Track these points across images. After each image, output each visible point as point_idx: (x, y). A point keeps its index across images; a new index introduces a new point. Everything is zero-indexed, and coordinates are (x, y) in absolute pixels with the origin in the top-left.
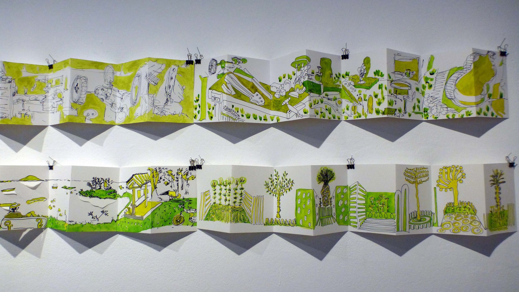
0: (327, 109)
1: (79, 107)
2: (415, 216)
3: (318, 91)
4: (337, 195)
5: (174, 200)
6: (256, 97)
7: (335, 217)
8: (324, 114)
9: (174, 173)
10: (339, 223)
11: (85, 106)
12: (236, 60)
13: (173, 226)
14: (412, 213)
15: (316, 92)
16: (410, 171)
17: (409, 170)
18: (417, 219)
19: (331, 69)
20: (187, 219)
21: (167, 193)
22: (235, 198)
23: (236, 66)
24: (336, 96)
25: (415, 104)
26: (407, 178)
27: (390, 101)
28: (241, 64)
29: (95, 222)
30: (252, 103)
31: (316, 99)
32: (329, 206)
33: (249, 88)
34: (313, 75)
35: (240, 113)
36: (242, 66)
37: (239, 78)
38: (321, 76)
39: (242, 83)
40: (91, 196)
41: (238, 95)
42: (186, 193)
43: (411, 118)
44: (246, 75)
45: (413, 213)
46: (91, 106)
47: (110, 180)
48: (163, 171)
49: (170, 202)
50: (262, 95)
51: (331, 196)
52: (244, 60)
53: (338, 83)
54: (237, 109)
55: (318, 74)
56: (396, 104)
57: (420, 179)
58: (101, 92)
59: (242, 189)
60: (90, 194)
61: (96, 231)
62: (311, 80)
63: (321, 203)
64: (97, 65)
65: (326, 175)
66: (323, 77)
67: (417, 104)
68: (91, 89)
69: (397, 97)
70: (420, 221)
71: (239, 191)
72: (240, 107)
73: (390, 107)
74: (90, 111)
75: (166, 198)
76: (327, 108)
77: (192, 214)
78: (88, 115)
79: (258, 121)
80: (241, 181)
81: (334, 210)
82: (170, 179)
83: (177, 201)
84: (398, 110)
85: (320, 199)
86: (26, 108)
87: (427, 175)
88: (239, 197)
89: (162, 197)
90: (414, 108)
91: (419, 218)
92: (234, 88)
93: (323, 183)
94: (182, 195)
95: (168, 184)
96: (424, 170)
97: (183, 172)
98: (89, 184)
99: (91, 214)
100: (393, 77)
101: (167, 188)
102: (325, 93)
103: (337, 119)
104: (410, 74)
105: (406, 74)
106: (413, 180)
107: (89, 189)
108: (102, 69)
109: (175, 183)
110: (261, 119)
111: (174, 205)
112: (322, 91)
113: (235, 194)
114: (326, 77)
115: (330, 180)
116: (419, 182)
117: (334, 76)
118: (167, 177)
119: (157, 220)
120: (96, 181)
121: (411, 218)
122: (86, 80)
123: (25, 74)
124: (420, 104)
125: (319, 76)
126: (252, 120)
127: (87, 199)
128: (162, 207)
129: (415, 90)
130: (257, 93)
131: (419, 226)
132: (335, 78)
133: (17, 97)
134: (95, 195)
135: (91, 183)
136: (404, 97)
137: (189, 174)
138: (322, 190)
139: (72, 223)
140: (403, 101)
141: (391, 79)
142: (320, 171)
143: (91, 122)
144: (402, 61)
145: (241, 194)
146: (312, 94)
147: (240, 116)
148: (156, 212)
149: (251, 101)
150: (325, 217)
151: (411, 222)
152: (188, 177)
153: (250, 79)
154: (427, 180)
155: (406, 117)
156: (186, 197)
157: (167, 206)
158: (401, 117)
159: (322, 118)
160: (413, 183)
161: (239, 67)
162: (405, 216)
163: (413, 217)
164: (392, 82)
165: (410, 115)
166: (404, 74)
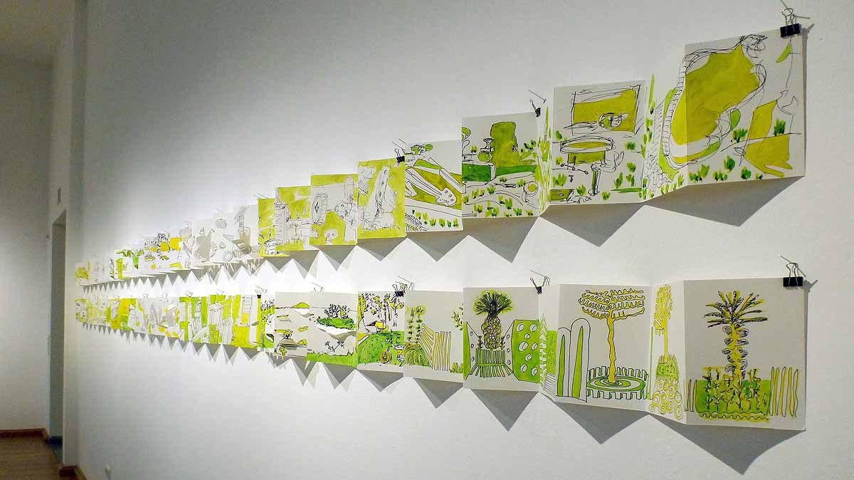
0: (501, 203)
1: (318, 227)
2: (604, 375)
3: (484, 176)
4: (515, 334)
5: (381, 332)
6: (445, 196)
7: (511, 367)
8: (494, 211)
9: (382, 299)
10: (518, 377)
11: (326, 227)
12: (418, 148)
13: (380, 363)
14: (595, 370)
15: (480, 178)
16: (595, 296)
17: (591, 295)
18: (607, 381)
19: (514, 138)
20: (394, 357)
21: (374, 324)
22: (411, 333)
23: (417, 157)
24: (523, 179)
25: (621, 174)
26: (586, 308)
27: (557, 178)
28: (425, 154)
29: (332, 353)
30: (439, 204)
31: (478, 190)
32: (499, 349)
33: (436, 183)
34: (474, 153)
35: (422, 220)
36: (426, 155)
37: (422, 173)
38: (492, 153)
39: (426, 178)
40: (328, 325)
41: (421, 196)
42: (395, 324)
43: (608, 202)
44: (432, 166)
45: (597, 370)
46: (331, 225)
47: (347, 308)
48: (370, 297)
49: (378, 335)
50: (454, 191)
51: (502, 335)
52: (429, 147)
53: (531, 157)
54: (419, 214)
55: (485, 150)
56: (571, 181)
57: (621, 311)
58: (340, 208)
59: (420, 321)
60: (326, 322)
61: (332, 363)
62: (471, 163)
63: (481, 343)
64: (337, 178)
65: (494, 303)
66: (495, 154)
67: (627, 172)
68: (332, 207)
69: (576, 168)
70: (616, 384)
71: (415, 325)
72: (423, 212)
73: (558, 187)
74: (330, 231)
75: (373, 329)
76: (503, 200)
77: (401, 351)
78: (329, 235)
79: (446, 229)
80: (418, 312)
81: (508, 357)
82: (378, 307)
83: (385, 334)
84: (575, 192)
85: (480, 337)
86: (299, 233)
87: (641, 304)
88: (415, 332)
89: (369, 328)
90: (619, 182)
91: (612, 379)
92: (415, 188)
93: (487, 314)
94: (390, 327)
95: (375, 313)
96: (634, 295)
97: (390, 299)
98: (326, 312)
99: (327, 344)
100: (567, 135)
101: (375, 318)
102: (499, 177)
103: (524, 215)
104: (612, 120)
105: (600, 123)
106: (601, 313)
107: (326, 316)
108: (341, 181)
109: (383, 312)
110: (449, 226)
111: (382, 338)
112: (493, 175)
113: (411, 327)
114: (503, 151)
115: (501, 310)
116: (617, 316)
117: (521, 146)
118: (374, 304)
119: (364, 354)
120: (333, 309)
121: (592, 378)
122: (326, 196)
123: (297, 198)
124: (636, 175)
125: (488, 153)
126: (438, 228)
127: (324, 327)
128: (369, 341)
129: (624, 149)
130: (446, 189)
131: (613, 394)
132: (522, 151)
133: (290, 222)
134: (331, 323)
135: (328, 310)
136: (594, 167)
137: (397, 301)
138: (485, 324)
139: (310, 352)
140: (591, 174)
141: (563, 140)
142: (481, 297)
143: (331, 244)
144: (592, 101)
145: (419, 328)
146: (469, 183)
147: (423, 223)
148: (363, 345)
149: (438, 201)
150: (490, 365)
151: (593, 384)
152: (396, 305)
153: (436, 172)
154: (638, 313)
155: (598, 200)
156: (395, 329)
157: (375, 340)
158: (582, 203)
159: (491, 216)
160: (602, 317)
161: (421, 157)
162: (577, 373)
163: (597, 376)
164: (563, 144)
165: (606, 197)
166: (597, 124)
